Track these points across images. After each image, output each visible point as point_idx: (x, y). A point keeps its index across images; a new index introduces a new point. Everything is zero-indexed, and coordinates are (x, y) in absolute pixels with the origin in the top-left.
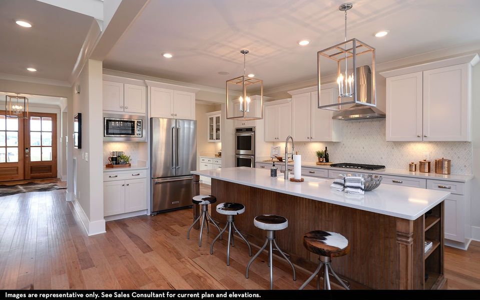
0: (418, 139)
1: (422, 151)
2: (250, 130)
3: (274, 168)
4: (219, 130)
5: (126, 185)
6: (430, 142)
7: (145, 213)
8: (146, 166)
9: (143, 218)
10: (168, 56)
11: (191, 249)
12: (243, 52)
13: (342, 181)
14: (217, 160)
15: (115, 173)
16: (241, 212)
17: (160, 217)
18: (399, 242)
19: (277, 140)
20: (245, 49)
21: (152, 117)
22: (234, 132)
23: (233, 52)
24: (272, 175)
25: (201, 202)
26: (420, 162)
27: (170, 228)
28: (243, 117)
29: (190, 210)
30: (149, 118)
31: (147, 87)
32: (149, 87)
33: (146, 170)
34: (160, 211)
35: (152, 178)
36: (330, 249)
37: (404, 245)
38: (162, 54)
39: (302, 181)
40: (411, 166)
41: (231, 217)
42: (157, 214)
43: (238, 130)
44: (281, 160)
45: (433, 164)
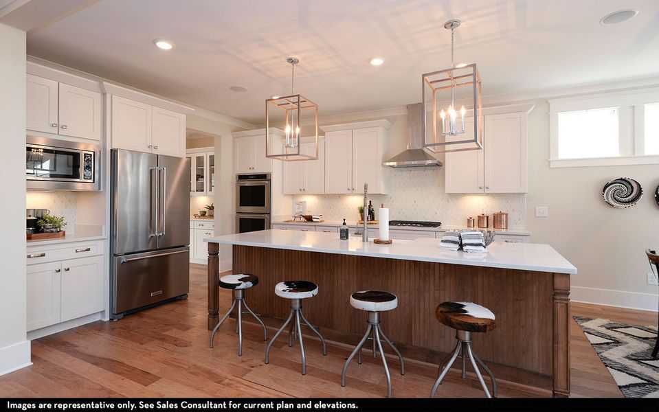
0: (480, 191)
1: (479, 205)
2: (264, 177)
3: (345, 227)
4: (203, 177)
5: (62, 270)
6: (488, 194)
7: (98, 318)
8: (101, 235)
9: (97, 327)
10: (164, 45)
11: (228, 362)
12: (291, 61)
13: (457, 239)
14: (201, 223)
15: (41, 248)
16: (315, 292)
17: (133, 322)
18: (558, 301)
19: (302, 192)
20: (294, 57)
21: (114, 147)
22: (234, 180)
23: (276, 57)
24: (342, 238)
25: (239, 284)
26: (479, 217)
27: (165, 335)
28: (298, 154)
29: (179, 302)
30: (109, 149)
31: (104, 94)
32: (108, 96)
33: (102, 241)
34: (127, 311)
35: (113, 255)
36: (483, 322)
37: (563, 303)
38: (154, 42)
39: (389, 243)
40: (469, 221)
41: (298, 301)
42: (124, 316)
43: (241, 177)
44: (309, 219)
45: (491, 219)
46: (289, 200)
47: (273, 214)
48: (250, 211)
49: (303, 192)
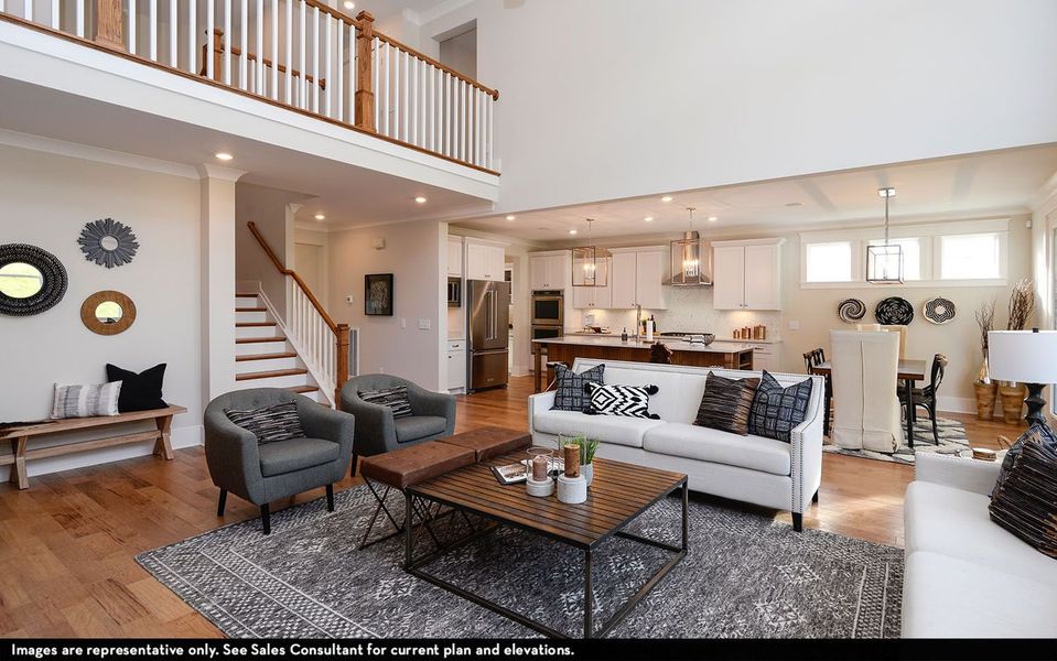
0: (741, 308)
1: (743, 319)
12: (589, 220)
22: (530, 295)
26: (743, 329)
30: (466, 280)
31: (463, 244)
32: (466, 244)
35: (469, 350)
42: (475, 392)
43: (536, 293)
44: (598, 330)
45: (752, 330)
46: (579, 313)
47: (566, 325)
48: (544, 322)
49: (592, 306)
